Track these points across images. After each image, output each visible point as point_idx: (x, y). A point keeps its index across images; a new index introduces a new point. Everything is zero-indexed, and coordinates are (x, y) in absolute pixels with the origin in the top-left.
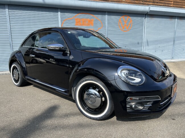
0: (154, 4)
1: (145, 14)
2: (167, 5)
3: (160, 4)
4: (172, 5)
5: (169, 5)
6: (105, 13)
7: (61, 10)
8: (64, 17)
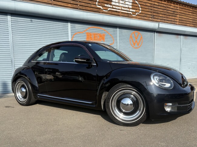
0: (162, 21)
2: (173, 22)
3: (167, 22)
4: (178, 23)
5: (176, 23)
6: (116, 28)
8: (75, 30)
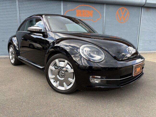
1: (142, 7)
6: (103, 5)
7: (64, 2)
8: (67, 8)
